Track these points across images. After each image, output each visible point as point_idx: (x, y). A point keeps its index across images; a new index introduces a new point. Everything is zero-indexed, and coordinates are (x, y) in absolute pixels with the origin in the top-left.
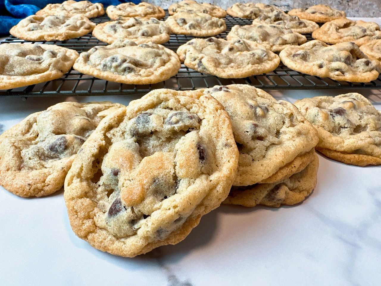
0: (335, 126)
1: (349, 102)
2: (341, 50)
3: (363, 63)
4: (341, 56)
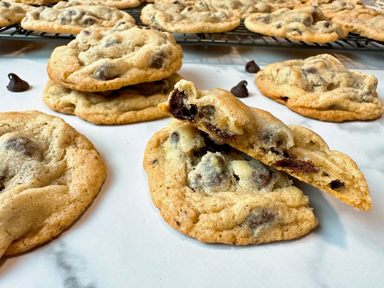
0: (308, 85)
1: (320, 61)
2: (302, 12)
3: (323, 25)
4: (301, 18)
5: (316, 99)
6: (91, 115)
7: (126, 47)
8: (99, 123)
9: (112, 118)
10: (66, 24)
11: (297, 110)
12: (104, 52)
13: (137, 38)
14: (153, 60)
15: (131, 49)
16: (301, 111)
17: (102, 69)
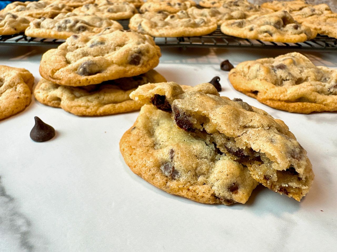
0: (277, 79)
1: (289, 59)
2: (272, 16)
3: (292, 27)
4: (271, 21)
5: (284, 92)
6: (74, 107)
7: (108, 47)
8: (81, 115)
9: (93, 110)
10: (62, 31)
11: (267, 103)
12: (88, 52)
13: (118, 40)
14: (132, 58)
15: (113, 49)
16: (270, 104)
17: (84, 65)
